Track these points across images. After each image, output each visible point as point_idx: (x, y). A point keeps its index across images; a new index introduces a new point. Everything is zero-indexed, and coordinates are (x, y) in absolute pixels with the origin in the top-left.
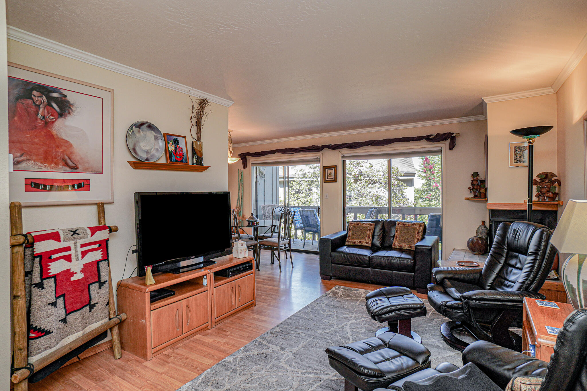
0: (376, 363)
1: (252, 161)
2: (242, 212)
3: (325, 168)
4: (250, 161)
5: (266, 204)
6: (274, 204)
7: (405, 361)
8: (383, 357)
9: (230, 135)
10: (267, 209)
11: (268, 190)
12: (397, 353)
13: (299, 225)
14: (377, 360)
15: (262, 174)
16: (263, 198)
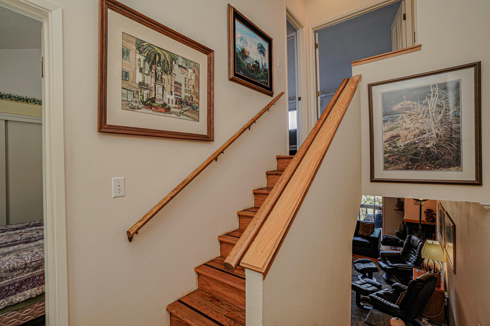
0: (366, 288)
7: (374, 288)
8: (367, 286)
12: (371, 285)
14: (366, 287)
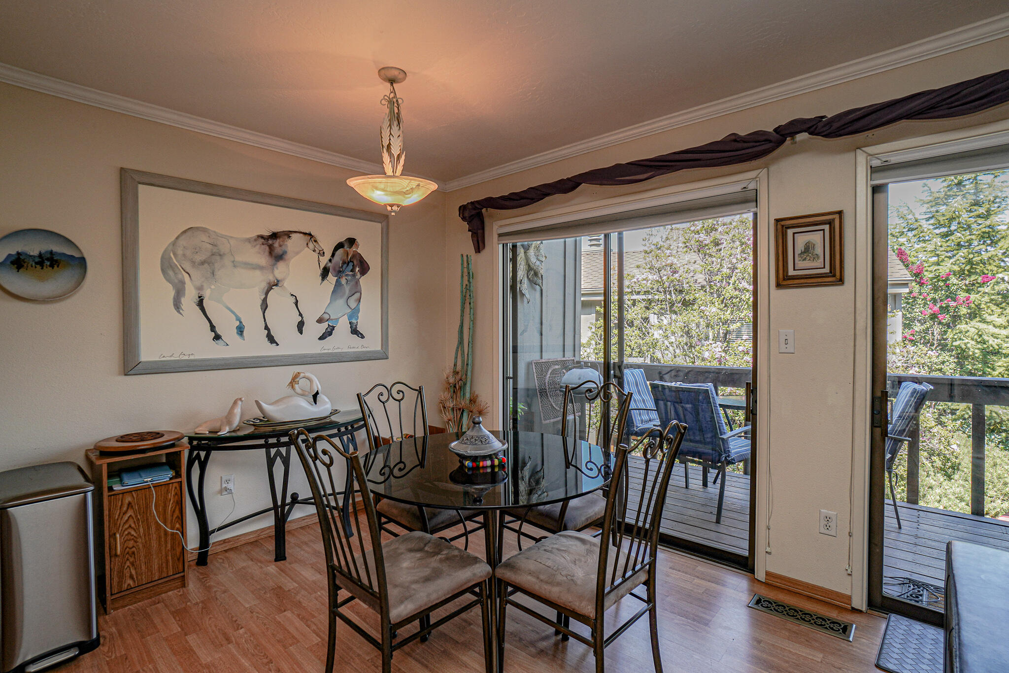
1: (501, 226)
2: (468, 385)
3: (782, 226)
4: (495, 227)
5: (547, 357)
6: (569, 356)
9: (394, 91)
10: (550, 371)
11: (553, 317)
13: (642, 421)
15: (536, 274)
16: (539, 340)
